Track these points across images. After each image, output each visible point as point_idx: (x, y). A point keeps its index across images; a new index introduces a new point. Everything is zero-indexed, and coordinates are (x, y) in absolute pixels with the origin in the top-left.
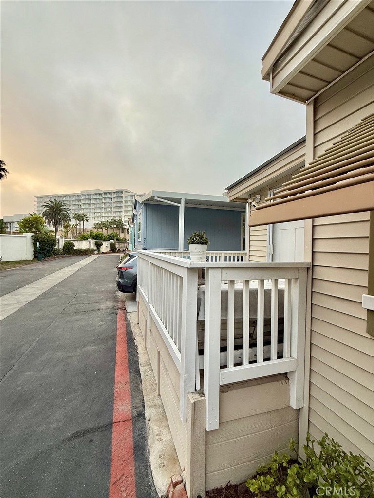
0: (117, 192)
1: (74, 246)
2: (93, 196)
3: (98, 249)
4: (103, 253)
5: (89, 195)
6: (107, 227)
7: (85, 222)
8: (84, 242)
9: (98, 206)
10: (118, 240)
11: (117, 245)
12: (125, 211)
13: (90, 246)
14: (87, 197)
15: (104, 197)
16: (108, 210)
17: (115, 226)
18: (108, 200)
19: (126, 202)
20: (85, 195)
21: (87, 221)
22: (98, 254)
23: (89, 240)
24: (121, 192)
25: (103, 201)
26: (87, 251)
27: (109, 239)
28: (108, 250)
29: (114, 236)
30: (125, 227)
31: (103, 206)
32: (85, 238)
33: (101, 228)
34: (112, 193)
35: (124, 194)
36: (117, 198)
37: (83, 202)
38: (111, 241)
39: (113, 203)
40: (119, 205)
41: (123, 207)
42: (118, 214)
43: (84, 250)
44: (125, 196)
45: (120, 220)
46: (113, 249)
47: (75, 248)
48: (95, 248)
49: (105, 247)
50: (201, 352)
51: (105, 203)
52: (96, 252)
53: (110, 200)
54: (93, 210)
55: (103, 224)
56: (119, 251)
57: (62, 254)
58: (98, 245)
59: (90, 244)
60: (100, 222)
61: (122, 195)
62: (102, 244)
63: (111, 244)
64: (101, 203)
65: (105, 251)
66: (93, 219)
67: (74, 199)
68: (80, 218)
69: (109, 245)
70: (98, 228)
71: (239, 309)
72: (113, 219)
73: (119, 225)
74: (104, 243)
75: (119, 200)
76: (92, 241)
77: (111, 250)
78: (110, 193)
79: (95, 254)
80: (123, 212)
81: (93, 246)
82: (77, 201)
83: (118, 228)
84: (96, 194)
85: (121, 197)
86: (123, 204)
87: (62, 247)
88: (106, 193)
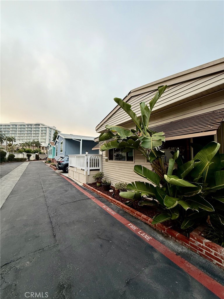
0: (36, 125)
1: (15, 156)
2: (19, 126)
3: (29, 158)
4: (31, 161)
5: (16, 125)
6: (29, 146)
7: (13, 142)
8: (21, 155)
9: (22, 133)
10: (40, 153)
11: (40, 156)
12: (41, 136)
13: (24, 156)
14: (14, 127)
15: (26, 127)
16: (29, 135)
17: (34, 145)
18: (29, 129)
19: (42, 131)
20: (13, 125)
21: (15, 142)
22: (29, 161)
23: (23, 153)
24: (39, 125)
25: (26, 130)
26: (22, 159)
27: (35, 153)
28: (34, 158)
29: (38, 151)
30: (41, 146)
31: (26, 133)
32: (21, 152)
33: (25, 146)
34: (32, 125)
35: (41, 126)
36: (36, 128)
37: (11, 130)
38: (36, 154)
39: (33, 131)
40: (37, 132)
41: (40, 134)
42: (37, 138)
43: (21, 159)
44: (41, 127)
45: (38, 141)
46: (37, 158)
47: (15, 158)
48: (27, 158)
49: (33, 157)
50: (87, 167)
51: (27, 131)
52: (27, 160)
53: (31, 129)
54: (18, 135)
55: (27, 144)
56: (41, 159)
57: (7, 161)
58: (29, 156)
59: (24, 155)
60: (25, 143)
61: (40, 127)
62: (31, 155)
63: (36, 155)
64: (24, 131)
65: (32, 160)
66: (18, 140)
67: (4, 127)
68: (10, 140)
69: (35, 156)
70: (23, 146)
71: (92, 161)
72: (34, 141)
73: (38, 144)
74: (32, 155)
75: (37, 129)
76: (25, 154)
77: (36, 159)
78: (31, 125)
79: (27, 161)
80: (40, 136)
81: (25, 157)
82: (6, 129)
83: (36, 146)
84: (21, 125)
85: (39, 128)
86: (40, 132)
87: (8, 157)
88: (28, 125)
